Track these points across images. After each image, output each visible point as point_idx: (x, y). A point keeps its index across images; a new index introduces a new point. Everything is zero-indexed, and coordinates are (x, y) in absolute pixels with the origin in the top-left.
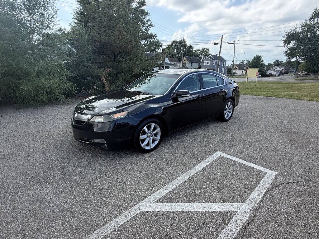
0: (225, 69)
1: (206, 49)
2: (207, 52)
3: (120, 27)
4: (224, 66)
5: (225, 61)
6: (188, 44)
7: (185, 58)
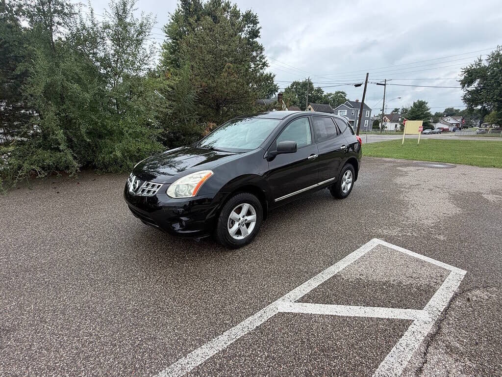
0: (369, 121)
1: (342, 93)
2: (342, 97)
3: (229, 68)
4: (368, 116)
5: (370, 110)
6: (315, 86)
7: (310, 106)
